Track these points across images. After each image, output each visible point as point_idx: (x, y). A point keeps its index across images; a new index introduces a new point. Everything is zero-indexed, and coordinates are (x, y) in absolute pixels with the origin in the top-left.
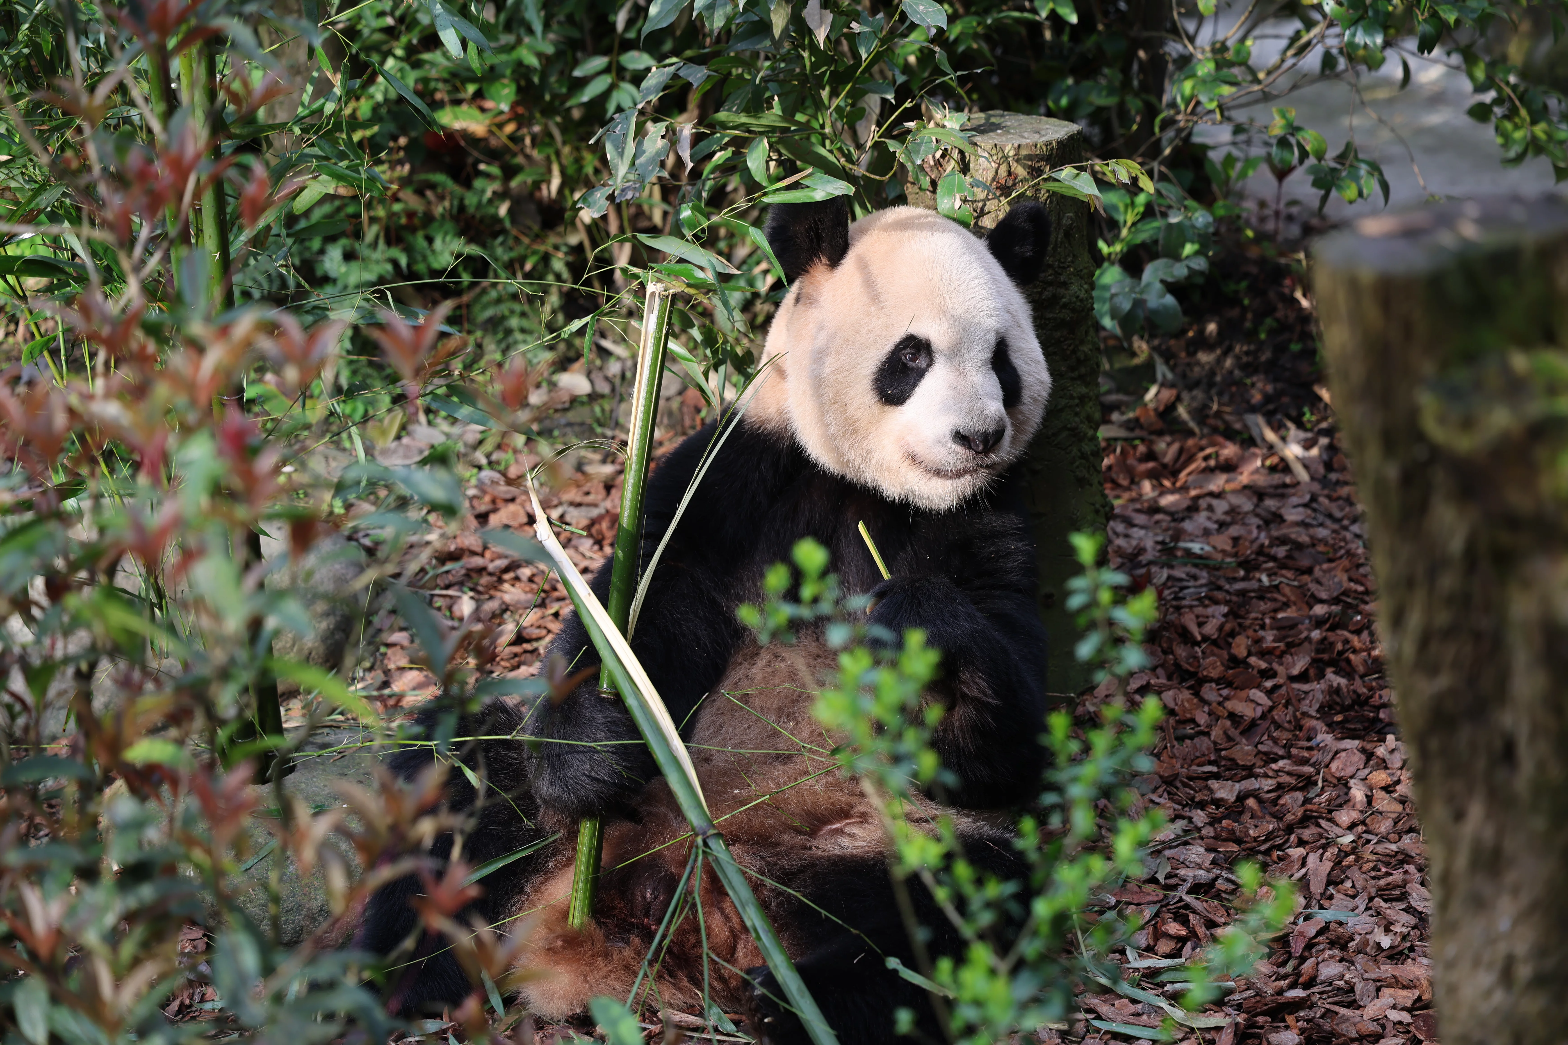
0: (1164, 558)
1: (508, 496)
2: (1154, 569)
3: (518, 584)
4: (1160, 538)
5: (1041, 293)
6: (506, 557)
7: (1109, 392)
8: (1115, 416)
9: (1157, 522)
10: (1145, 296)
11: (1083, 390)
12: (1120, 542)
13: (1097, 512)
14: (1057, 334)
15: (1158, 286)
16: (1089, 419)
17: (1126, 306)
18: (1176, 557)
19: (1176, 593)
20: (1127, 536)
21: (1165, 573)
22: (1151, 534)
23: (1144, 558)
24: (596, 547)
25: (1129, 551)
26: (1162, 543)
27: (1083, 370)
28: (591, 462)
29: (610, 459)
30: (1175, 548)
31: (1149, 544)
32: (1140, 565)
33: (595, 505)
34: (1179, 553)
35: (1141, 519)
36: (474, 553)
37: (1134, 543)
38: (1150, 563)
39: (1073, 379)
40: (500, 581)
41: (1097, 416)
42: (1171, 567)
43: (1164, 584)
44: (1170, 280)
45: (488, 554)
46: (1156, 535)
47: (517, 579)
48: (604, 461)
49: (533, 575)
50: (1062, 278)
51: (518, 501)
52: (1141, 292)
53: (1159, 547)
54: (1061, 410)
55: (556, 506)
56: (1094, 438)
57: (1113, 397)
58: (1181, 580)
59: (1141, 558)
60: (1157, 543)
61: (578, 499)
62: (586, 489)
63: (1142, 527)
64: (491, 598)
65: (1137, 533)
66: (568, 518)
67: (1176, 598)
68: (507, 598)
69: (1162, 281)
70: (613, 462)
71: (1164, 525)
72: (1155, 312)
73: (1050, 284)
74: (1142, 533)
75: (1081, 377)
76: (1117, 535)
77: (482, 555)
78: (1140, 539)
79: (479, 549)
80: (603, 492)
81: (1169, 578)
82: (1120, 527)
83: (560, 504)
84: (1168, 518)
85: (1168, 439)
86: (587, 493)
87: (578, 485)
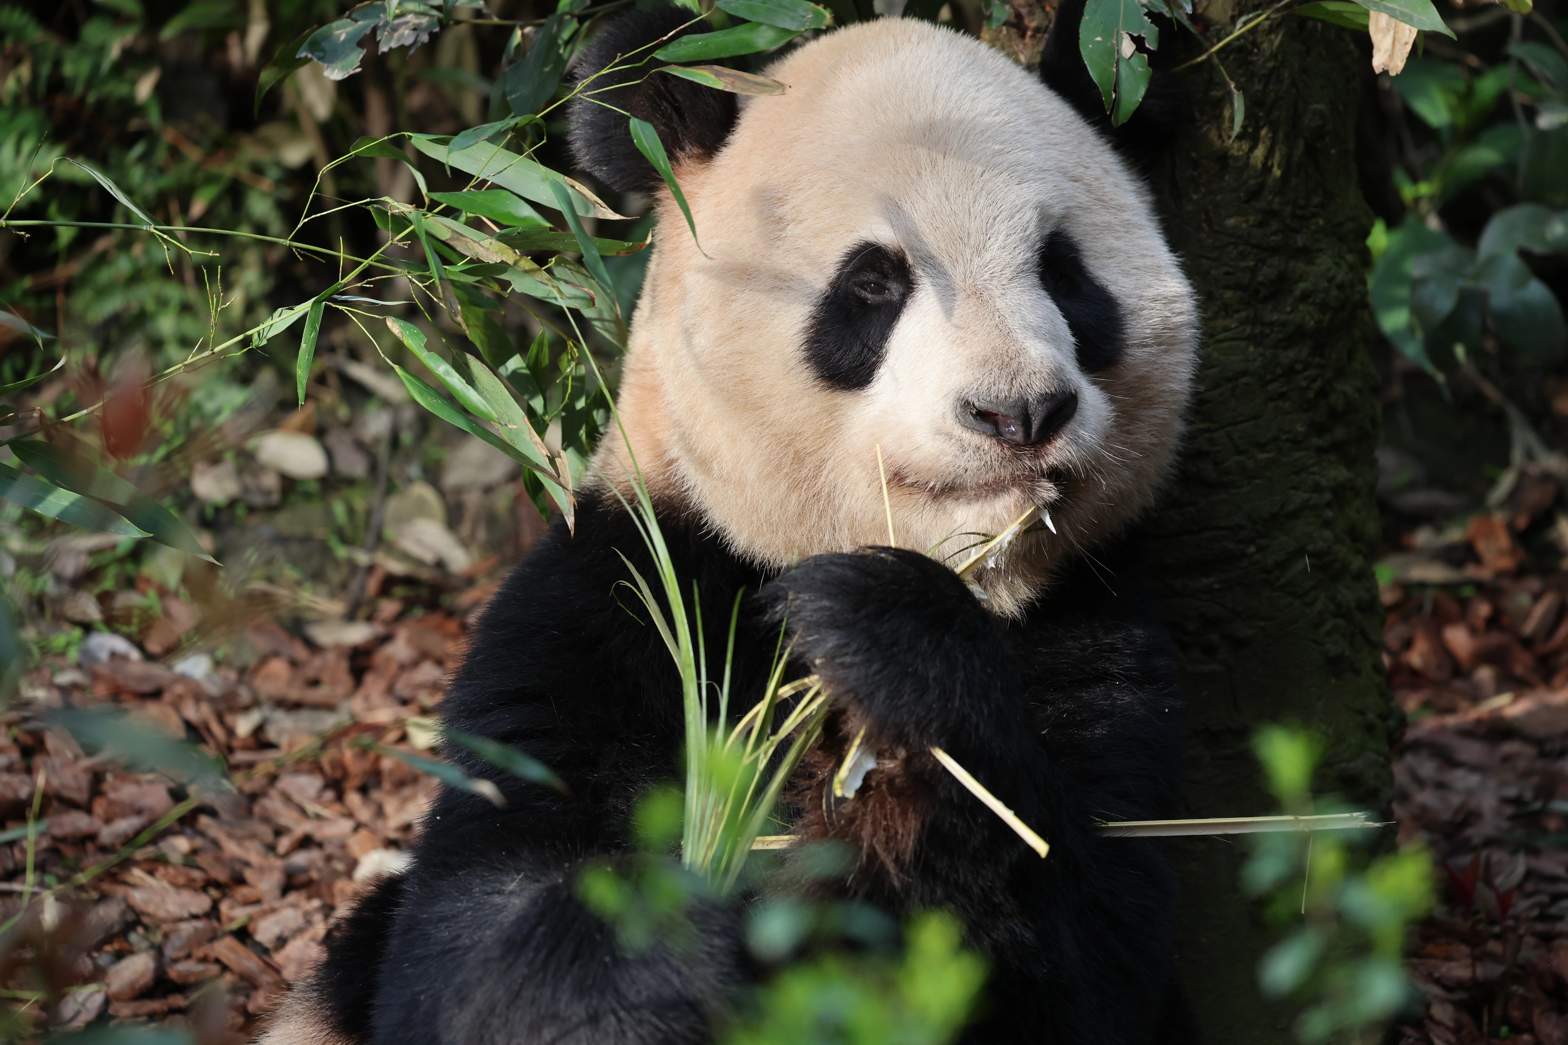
0: (1519, 833)
1: (147, 688)
2: (1497, 855)
3: (161, 871)
4: (1511, 792)
5: (1254, 271)
6: (139, 812)
7: (1411, 486)
8: (1423, 537)
9: (1507, 759)
10: (1484, 285)
11: (1340, 473)
12: (1426, 797)
13: (1370, 728)
14: (1288, 356)
15: (1513, 261)
16: (1354, 534)
17: (1444, 304)
18: (1545, 831)
19: (1543, 906)
20: (1441, 786)
21: (1521, 864)
22: (1492, 783)
23: (1476, 833)
24: (329, 795)
25: (1446, 816)
26: (1517, 801)
27: (1340, 433)
28: (322, 619)
29: (363, 612)
30: (1544, 812)
31: (1488, 802)
32: (1466, 847)
33: (330, 707)
34: (1552, 824)
35: (1471, 751)
36: (71, 805)
37: (1456, 800)
38: (1489, 843)
39: (1320, 450)
40: (127, 864)
41: (1372, 528)
42: (1533, 851)
43: (1520, 887)
44: (1538, 249)
45: (99, 807)
46: (1504, 784)
47: (161, 860)
48: (350, 617)
49: (194, 852)
50: (1300, 240)
51: (167, 697)
52: (1477, 276)
53: (1509, 810)
54: (1294, 515)
55: (246, 709)
56: (1366, 576)
57: (1420, 498)
58: (1554, 879)
59: (1469, 832)
60: (1506, 801)
61: (294, 694)
62: (310, 672)
63: (1474, 768)
64: (104, 897)
65: (1463, 780)
66: (272, 734)
67: (1543, 917)
68: (137, 897)
69: (1525, 255)
70: (370, 619)
71: (1522, 764)
72: (1504, 318)
73: (1275, 250)
74: (1474, 780)
75: (1337, 447)
76: (1420, 782)
77: (88, 809)
78: (1470, 792)
79: (81, 797)
80: (345, 680)
81: (1529, 874)
82: (1427, 768)
83: (256, 703)
84: (1529, 751)
85: (1534, 584)
86: (315, 683)
87: (294, 664)
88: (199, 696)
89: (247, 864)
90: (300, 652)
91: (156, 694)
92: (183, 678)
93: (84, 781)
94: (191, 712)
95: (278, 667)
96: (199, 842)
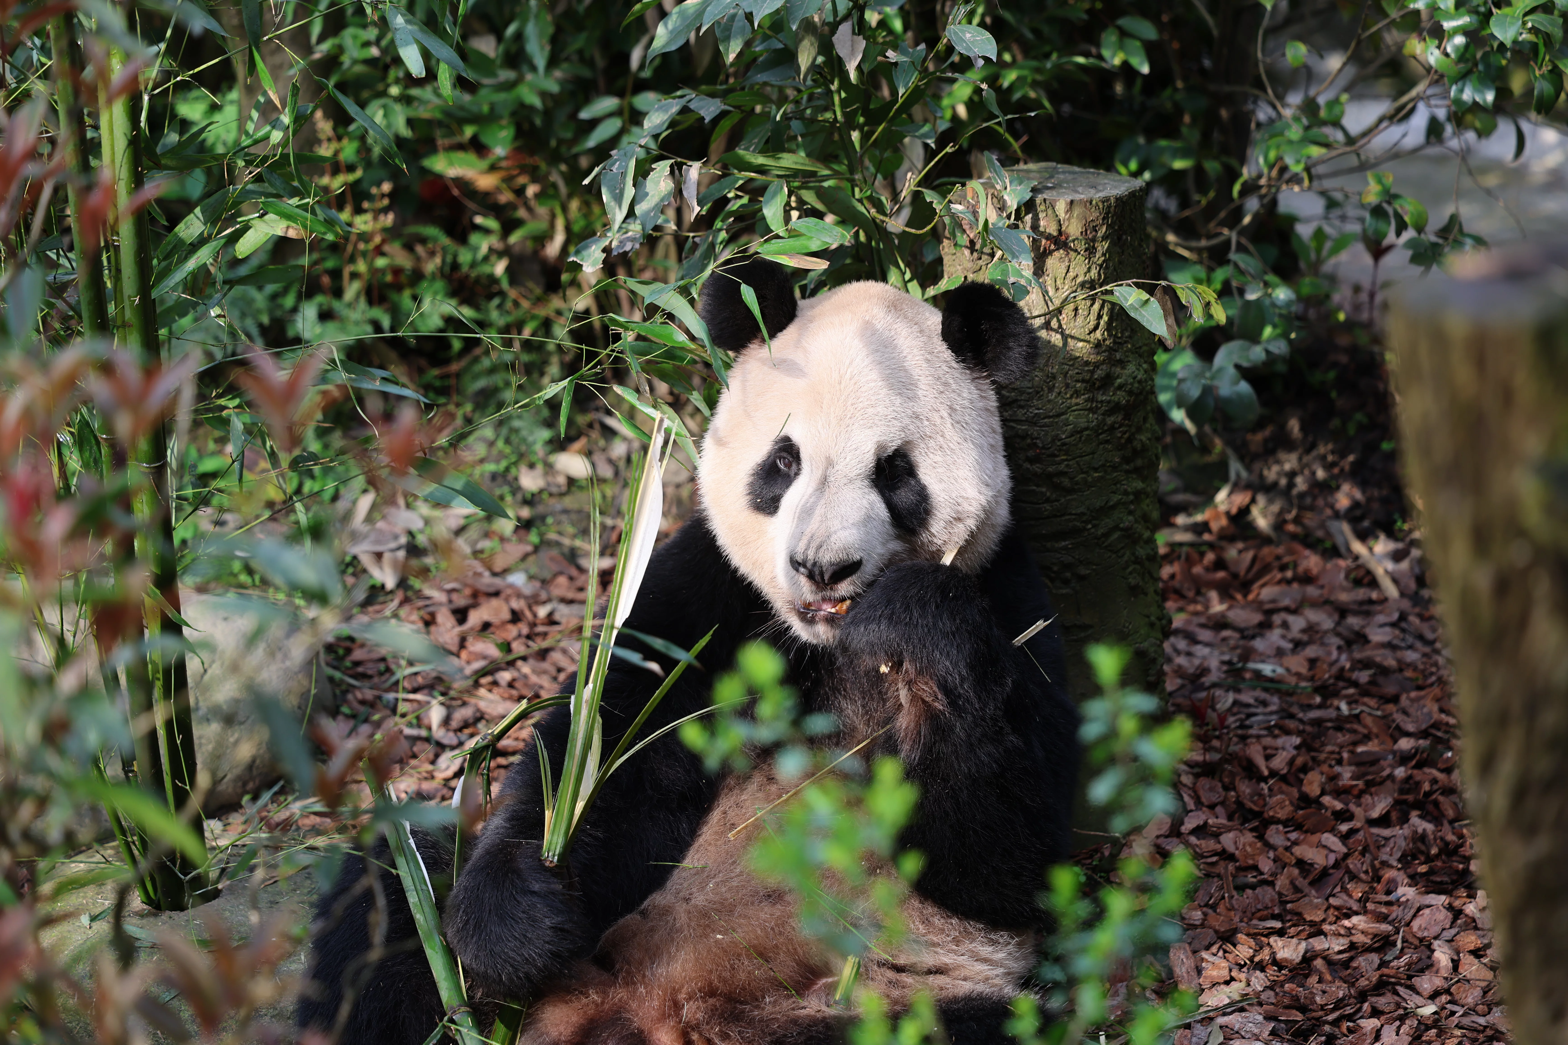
0: (1230, 680)
1: (492, 591)
2: (1218, 692)
3: (496, 690)
4: (1226, 658)
6: (485, 657)
7: (1175, 491)
8: (1181, 520)
9: (1224, 639)
10: (1216, 383)
11: (1139, 485)
12: (1181, 660)
13: (1152, 625)
14: (1111, 419)
15: (1232, 371)
16: (1145, 518)
17: (1195, 393)
18: (1244, 679)
19: (1242, 720)
20: (1189, 654)
21: (1231, 697)
22: (1216, 653)
23: (1207, 680)
25: (1191, 671)
26: (1229, 663)
27: (1139, 462)
28: (588, 555)
29: (609, 551)
30: (1244, 669)
31: (1214, 664)
32: (1202, 688)
34: (1248, 675)
35: (1205, 635)
36: (449, 653)
37: (1197, 662)
38: (1214, 685)
39: (1128, 472)
40: (477, 685)
41: (1155, 515)
42: (1238, 690)
43: (1229, 710)
44: (1245, 364)
45: (464, 655)
46: (1223, 653)
47: (495, 683)
49: (514, 680)
50: (1118, 356)
51: (503, 595)
52: (1213, 378)
53: (1225, 668)
54: (1113, 507)
55: (544, 603)
56: (1151, 541)
57: (1180, 497)
58: (1248, 706)
59: (1204, 679)
60: (1223, 663)
61: (570, 595)
62: (579, 583)
63: (1207, 645)
64: (464, 704)
65: (1201, 651)
66: (557, 617)
67: (1242, 726)
68: (482, 705)
69: (1237, 367)
71: (1232, 642)
72: (1227, 401)
74: (1206, 651)
75: (1137, 470)
76: (1178, 652)
77: (458, 655)
78: (1204, 658)
79: (454, 649)
81: (1235, 703)
82: (1182, 644)
83: (549, 600)
84: (1236, 635)
85: (1240, 545)
86: (581, 589)
87: (571, 578)
88: (519, 595)
89: (541, 687)
90: (574, 572)
91: (496, 594)
92: (511, 586)
93: (456, 640)
94: (516, 604)
95: (562, 580)
96: (516, 674)
